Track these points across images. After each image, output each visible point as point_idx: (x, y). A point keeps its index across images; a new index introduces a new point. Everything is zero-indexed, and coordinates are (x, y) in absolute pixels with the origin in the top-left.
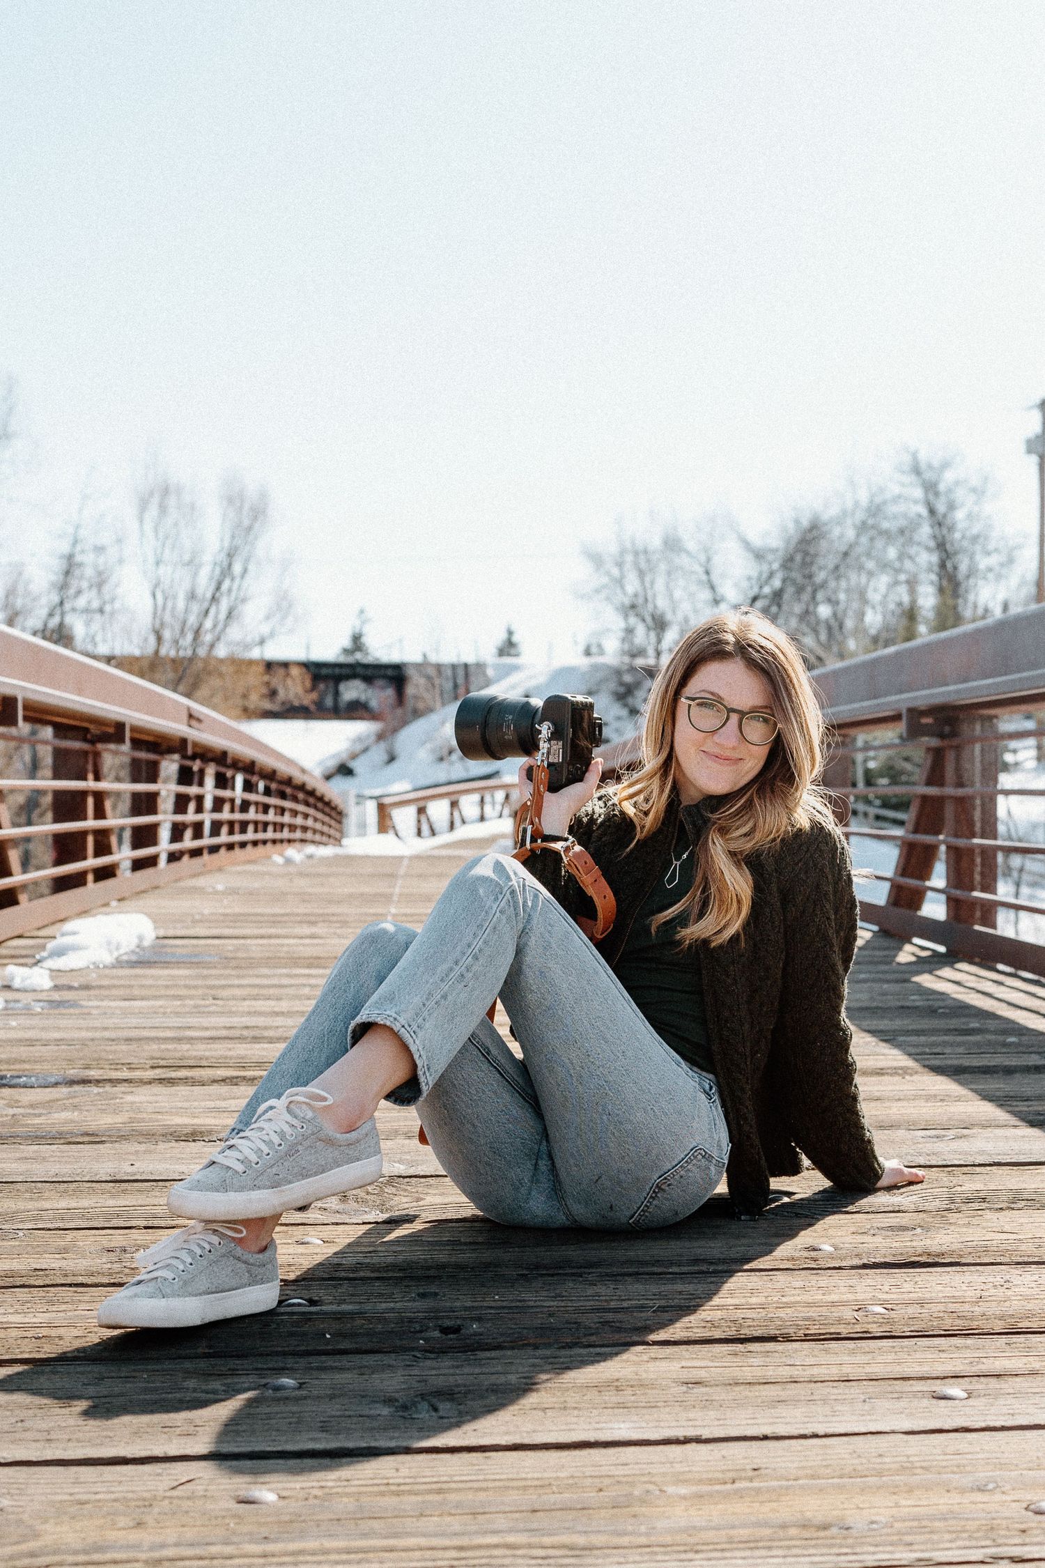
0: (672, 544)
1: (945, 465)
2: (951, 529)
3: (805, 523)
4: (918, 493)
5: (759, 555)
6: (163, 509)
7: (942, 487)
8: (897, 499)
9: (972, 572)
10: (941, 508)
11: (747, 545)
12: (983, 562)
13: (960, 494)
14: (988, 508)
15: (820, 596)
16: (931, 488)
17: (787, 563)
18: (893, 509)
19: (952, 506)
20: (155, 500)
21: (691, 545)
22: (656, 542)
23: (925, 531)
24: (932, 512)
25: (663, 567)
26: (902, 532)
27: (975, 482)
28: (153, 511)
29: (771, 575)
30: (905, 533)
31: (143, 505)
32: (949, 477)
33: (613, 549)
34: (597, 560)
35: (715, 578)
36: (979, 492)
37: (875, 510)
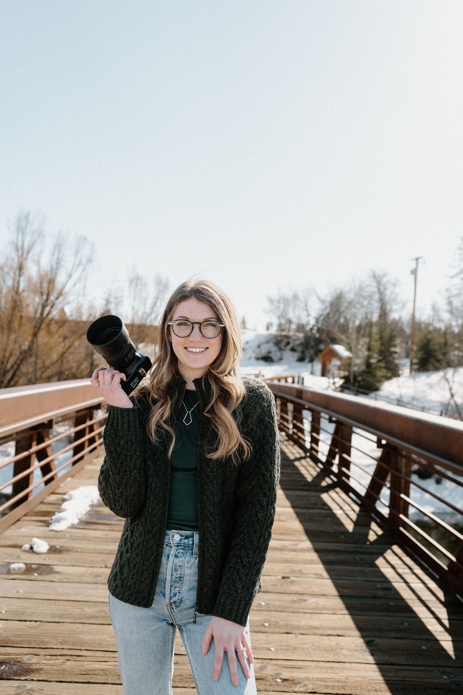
0: (295, 297)
1: (384, 276)
2: (385, 296)
3: (338, 292)
4: (375, 284)
5: (323, 302)
6: (137, 285)
7: (383, 283)
8: (368, 286)
9: (391, 310)
10: (382, 289)
11: (319, 298)
12: (395, 307)
13: (388, 285)
14: (397, 290)
15: (342, 316)
16: (379, 283)
17: (332, 304)
18: (366, 289)
19: (385, 289)
20: (135, 281)
21: (302, 298)
22: (290, 296)
23: (377, 296)
24: (379, 290)
25: (292, 304)
26: (369, 296)
27: (393, 281)
28: (134, 284)
29: (327, 308)
30: (370, 297)
31: (131, 282)
32: (385, 279)
33: (276, 298)
34: (271, 301)
35: (309, 308)
36: (394, 285)
37: (361, 289)
